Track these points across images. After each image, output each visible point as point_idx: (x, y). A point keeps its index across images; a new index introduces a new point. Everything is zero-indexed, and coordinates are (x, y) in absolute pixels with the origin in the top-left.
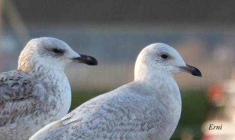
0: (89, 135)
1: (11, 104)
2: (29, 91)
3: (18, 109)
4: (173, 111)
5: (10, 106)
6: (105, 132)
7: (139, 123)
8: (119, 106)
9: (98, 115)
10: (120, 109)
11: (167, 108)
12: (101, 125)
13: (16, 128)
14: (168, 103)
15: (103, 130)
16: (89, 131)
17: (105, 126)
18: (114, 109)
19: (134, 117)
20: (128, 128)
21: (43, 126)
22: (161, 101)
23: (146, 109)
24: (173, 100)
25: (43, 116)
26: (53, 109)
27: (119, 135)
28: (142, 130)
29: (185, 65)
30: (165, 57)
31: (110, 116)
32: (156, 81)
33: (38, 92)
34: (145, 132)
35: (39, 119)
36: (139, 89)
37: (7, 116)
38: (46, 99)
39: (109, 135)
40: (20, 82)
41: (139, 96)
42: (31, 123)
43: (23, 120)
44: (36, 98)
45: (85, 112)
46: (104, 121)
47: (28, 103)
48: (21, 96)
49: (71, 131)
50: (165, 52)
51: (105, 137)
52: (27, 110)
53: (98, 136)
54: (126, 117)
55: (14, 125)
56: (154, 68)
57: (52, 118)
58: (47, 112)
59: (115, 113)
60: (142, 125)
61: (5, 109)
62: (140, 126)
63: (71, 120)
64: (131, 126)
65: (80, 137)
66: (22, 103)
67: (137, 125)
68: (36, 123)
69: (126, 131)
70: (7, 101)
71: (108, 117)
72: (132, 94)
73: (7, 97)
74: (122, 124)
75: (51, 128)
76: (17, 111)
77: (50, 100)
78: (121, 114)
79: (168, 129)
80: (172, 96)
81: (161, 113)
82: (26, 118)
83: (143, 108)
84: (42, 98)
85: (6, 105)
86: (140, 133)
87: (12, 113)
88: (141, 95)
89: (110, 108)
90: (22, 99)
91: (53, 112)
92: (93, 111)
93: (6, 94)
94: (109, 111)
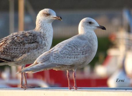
0: (61, 57)
1: (27, 45)
2: (35, 38)
3: (30, 47)
4: (95, 46)
5: (27, 46)
6: (68, 55)
7: (82, 52)
8: (73, 45)
9: (65, 48)
10: (73, 46)
11: (93, 45)
12: (66, 53)
13: (30, 55)
14: (93, 43)
15: (67, 54)
16: (61, 55)
17: (68, 53)
18: (71, 46)
19: (79, 49)
20: (77, 54)
21: (42, 54)
22: (90, 42)
23: (84, 46)
24: (95, 42)
25: (41, 50)
26: (45, 46)
27: (73, 57)
28: (83, 54)
29: (99, 26)
30: (90, 23)
31: (70, 49)
32: (88, 34)
33: (39, 40)
34: (84, 55)
35: (40, 51)
36: (81, 38)
37: (26, 50)
38: (42, 43)
39: (69, 57)
40: (32, 35)
41: (81, 41)
42: (36, 53)
43: (33, 52)
44: (38, 42)
45: (59, 47)
46: (67, 51)
47: (34, 45)
48: (33, 41)
49: (54, 55)
50: (90, 21)
51: (68, 57)
52: (34, 48)
53: (65, 57)
54: (76, 49)
55: (29, 54)
56: (87, 28)
57: (45, 50)
58: (42, 48)
59: (72, 48)
60: (83, 52)
61: (25, 47)
62: (82, 53)
63: (54, 51)
64: (78, 53)
65: (58, 57)
66: (32, 45)
67: (81, 52)
68: (39, 53)
69: (76, 55)
70: (26, 43)
71: (69, 49)
72: (78, 40)
73: (26, 42)
74: (75, 52)
75: (45, 54)
76: (30, 48)
77: (43, 43)
78: (74, 48)
79: (93, 54)
80: (94, 40)
81: (90, 47)
83: (83, 45)
84: (40, 43)
86: (82, 56)
87: (28, 48)
88: (82, 40)
90: (33, 43)
91: (45, 48)
92: (63, 47)
93: (26, 40)
94: (69, 47)
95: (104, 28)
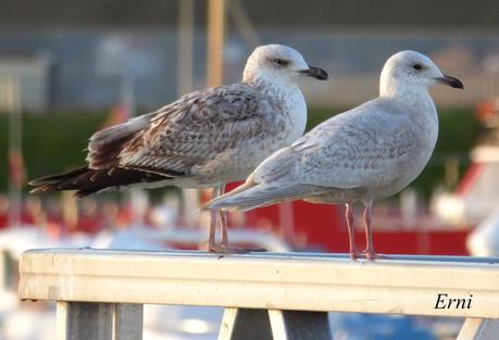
0: (327, 164)
1: (231, 125)
2: (252, 108)
3: (240, 130)
4: (429, 133)
5: (230, 128)
6: (347, 160)
7: (388, 148)
8: (363, 128)
9: (337, 139)
10: (363, 133)
11: (421, 128)
12: (341, 151)
13: (238, 155)
14: (424, 123)
15: (344, 157)
16: (327, 159)
17: (346, 152)
18: (356, 131)
19: (381, 141)
20: (375, 154)
21: (272, 152)
22: (414, 121)
23: (396, 131)
24: (430, 118)
25: (270, 139)
26: (282, 131)
27: (363, 164)
28: (392, 157)
29: (442, 76)
30: (418, 67)
31: (352, 140)
32: (409, 97)
33: (264, 110)
34: (395, 160)
35: (265, 142)
36: (388, 106)
37: (227, 139)
38: (274, 119)
39: (351, 163)
40: (243, 98)
41: (389, 116)
42: (255, 147)
43: (246, 145)
44: (262, 117)
45: (321, 135)
46: (345, 146)
47: (252, 123)
48: (244, 115)
49: (304, 159)
50: (418, 61)
51: (346, 166)
52: (250, 132)
53: (337, 165)
54: (371, 141)
55: (235, 150)
56: (407, 82)
57: (282, 142)
58: (274, 134)
59: (358, 137)
60: (392, 151)
61: (224, 131)
62: (388, 152)
63: (304, 146)
64: (377, 152)
65: (316, 166)
66: (245, 124)
67: (385, 150)
68: (262, 148)
69: (372, 157)
70: (226, 120)
71: (349, 142)
72: (379, 113)
73: (226, 116)
74: (367, 150)
75: (280, 155)
76: (238, 133)
77: (277, 120)
78: (365, 137)
79: (423, 155)
80: (427, 114)
81: (414, 135)
82: (250, 141)
83: (393, 129)
84: (269, 118)
85: (226, 126)
86: (388, 161)
87: (233, 135)
88: (390, 113)
89: (352, 130)
90: (245, 118)
91: (283, 135)
92: (331, 134)
93: (225, 112)
94: (351, 134)
95: (457, 84)
